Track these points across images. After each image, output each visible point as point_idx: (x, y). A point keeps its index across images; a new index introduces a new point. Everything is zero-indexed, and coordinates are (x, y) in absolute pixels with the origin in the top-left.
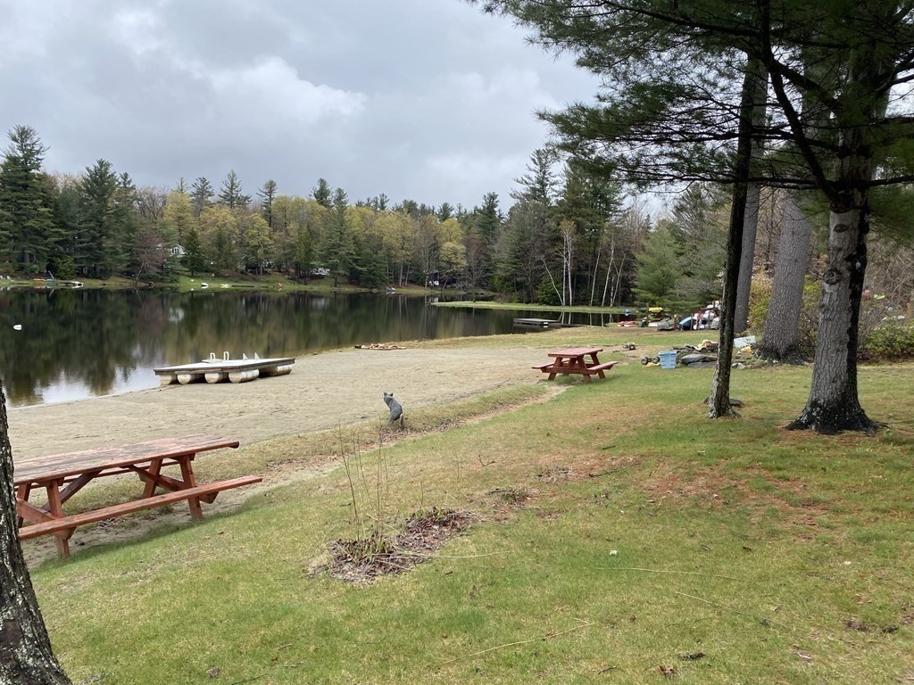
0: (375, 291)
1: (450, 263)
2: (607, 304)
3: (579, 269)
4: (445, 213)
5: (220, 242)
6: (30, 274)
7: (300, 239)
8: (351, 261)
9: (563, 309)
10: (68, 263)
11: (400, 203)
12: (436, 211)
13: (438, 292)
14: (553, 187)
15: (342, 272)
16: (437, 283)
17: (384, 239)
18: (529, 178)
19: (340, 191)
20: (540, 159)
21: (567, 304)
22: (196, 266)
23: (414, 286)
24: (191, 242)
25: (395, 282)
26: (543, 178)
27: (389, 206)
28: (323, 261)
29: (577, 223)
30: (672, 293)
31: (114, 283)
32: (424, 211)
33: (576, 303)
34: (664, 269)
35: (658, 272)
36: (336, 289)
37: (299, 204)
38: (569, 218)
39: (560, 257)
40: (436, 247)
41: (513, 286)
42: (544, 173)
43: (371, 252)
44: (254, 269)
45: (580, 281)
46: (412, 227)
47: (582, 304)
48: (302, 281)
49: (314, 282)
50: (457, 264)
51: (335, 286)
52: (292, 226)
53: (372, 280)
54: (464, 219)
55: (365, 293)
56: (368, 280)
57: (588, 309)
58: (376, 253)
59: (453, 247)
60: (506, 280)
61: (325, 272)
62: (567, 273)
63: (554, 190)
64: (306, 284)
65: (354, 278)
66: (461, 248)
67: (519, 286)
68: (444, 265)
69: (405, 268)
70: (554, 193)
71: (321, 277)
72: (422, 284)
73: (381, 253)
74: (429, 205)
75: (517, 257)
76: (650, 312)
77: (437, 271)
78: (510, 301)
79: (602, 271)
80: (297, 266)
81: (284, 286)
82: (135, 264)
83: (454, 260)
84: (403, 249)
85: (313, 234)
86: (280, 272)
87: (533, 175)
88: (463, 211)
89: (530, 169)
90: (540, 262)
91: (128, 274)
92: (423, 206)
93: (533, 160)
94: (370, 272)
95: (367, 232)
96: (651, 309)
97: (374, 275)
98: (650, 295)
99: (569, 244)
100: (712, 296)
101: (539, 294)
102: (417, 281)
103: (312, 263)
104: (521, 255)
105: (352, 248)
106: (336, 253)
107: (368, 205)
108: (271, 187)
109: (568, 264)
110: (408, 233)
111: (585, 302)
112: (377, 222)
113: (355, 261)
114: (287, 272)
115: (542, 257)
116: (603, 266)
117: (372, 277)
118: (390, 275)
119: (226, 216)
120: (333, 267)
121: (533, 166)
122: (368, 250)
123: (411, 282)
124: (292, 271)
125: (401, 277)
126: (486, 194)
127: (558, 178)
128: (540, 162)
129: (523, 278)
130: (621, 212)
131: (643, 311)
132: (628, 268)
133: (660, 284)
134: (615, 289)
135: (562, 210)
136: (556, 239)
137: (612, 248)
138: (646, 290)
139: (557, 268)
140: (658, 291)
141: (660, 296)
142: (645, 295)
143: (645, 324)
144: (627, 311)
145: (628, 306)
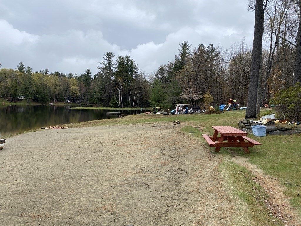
0: (44, 104)
1: (74, 94)
2: (135, 107)
3: (125, 95)
4: (71, 76)
7: (12, 85)
8: (34, 93)
9: (120, 109)
11: (53, 72)
12: (67, 75)
13: (69, 104)
14: (113, 66)
15: (31, 97)
16: (69, 101)
17: (48, 85)
18: (105, 62)
19: (29, 67)
20: (108, 55)
21: (121, 107)
23: (60, 102)
25: (52, 101)
26: (110, 62)
27: (49, 73)
28: (22, 93)
29: (123, 78)
30: (163, 102)
32: (63, 75)
33: (124, 107)
34: (160, 93)
35: (158, 94)
36: (28, 104)
37: (12, 72)
38: (120, 76)
39: (118, 90)
40: (68, 88)
41: (100, 101)
42: (110, 61)
43: (42, 90)
45: (125, 99)
46: (58, 81)
47: (126, 107)
48: (14, 101)
49: (19, 101)
50: (77, 94)
51: (28, 103)
52: (9, 80)
53: (43, 100)
54: (78, 78)
55: (40, 105)
56: (42, 100)
57: (129, 109)
58: (45, 90)
59: (74, 88)
60: (98, 99)
61: (23, 98)
62: (120, 96)
63: (113, 67)
64: (15, 102)
65: (36, 100)
66: (78, 88)
67: (103, 101)
68: (72, 94)
69: (56, 96)
70: (114, 68)
71: (22, 100)
72: (63, 101)
73: (46, 90)
74: (64, 73)
75: (102, 90)
76: (157, 109)
77: (68, 97)
78: (100, 107)
79: (132, 96)
80: (11, 96)
83: (75, 93)
84: (55, 88)
85: (18, 83)
86: (4, 98)
87: (106, 61)
88: (77, 75)
89: (105, 59)
90: (111, 92)
92: (62, 74)
93: (106, 56)
94: (42, 97)
95: (40, 82)
96: (157, 108)
97: (44, 98)
98: (156, 103)
99: (121, 86)
100: (176, 103)
101: (111, 104)
102: (61, 100)
103: (18, 94)
104: (103, 90)
105: (35, 88)
106: (28, 90)
107: (41, 73)
109: (121, 93)
110: (57, 83)
111: (127, 106)
112: (44, 79)
113: (36, 93)
114: (7, 98)
115: (111, 90)
116: (133, 93)
117: (43, 99)
118: (50, 98)
120: (27, 96)
121: (106, 58)
122: (41, 89)
123: (59, 101)
124: (9, 97)
125: (55, 99)
126: (86, 69)
127: (115, 63)
128: (108, 57)
129: (104, 98)
130: (137, 75)
131: (154, 108)
132: (141, 94)
133: (158, 98)
134: (137, 101)
135: (117, 74)
136: (116, 84)
137: (136, 87)
138: (154, 101)
139: (117, 94)
140: (158, 101)
141: (159, 103)
142: (154, 102)
143: (155, 113)
144: (142, 109)
145: (142, 107)
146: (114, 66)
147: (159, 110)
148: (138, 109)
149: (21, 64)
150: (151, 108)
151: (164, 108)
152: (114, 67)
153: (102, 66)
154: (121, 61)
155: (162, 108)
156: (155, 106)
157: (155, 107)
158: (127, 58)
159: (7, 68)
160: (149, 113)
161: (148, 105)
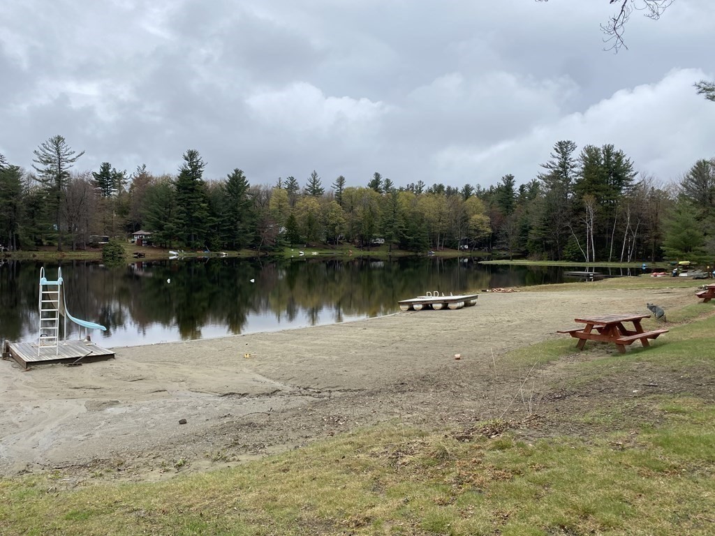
0: (420, 254)
1: (477, 231)
2: (625, 260)
3: (600, 233)
4: (467, 191)
5: (310, 222)
6: (195, 249)
7: (365, 217)
8: (401, 232)
9: (588, 264)
10: (217, 240)
11: (432, 186)
12: (460, 191)
13: (468, 254)
14: (572, 169)
15: (396, 241)
16: (466, 247)
17: (426, 214)
20: (561, 148)
21: (591, 260)
22: (295, 240)
23: (448, 249)
24: (291, 224)
25: (434, 247)
26: (565, 163)
27: (425, 190)
28: (381, 233)
29: (596, 196)
30: (697, 250)
31: (245, 253)
32: (450, 191)
33: (597, 260)
34: (689, 231)
35: (684, 234)
36: (390, 253)
38: (589, 192)
39: (585, 224)
40: (466, 219)
41: (542, 247)
42: (566, 159)
43: (416, 225)
44: (332, 241)
45: (600, 242)
46: (445, 204)
47: (602, 261)
48: (365, 248)
49: (374, 248)
50: (484, 231)
51: (390, 251)
52: (358, 209)
53: (417, 246)
54: (483, 196)
55: (411, 256)
56: (415, 245)
57: (610, 265)
58: (420, 225)
59: (480, 219)
60: (537, 242)
61: (381, 241)
62: (590, 236)
63: (573, 172)
64: (369, 250)
65: (404, 245)
66: (486, 219)
67: (548, 247)
68: (473, 232)
69: (442, 236)
70: (574, 174)
71: (379, 245)
72: (455, 248)
73: (424, 226)
74: (453, 186)
75: (546, 225)
76: (680, 265)
77: (466, 238)
78: (541, 259)
79: (619, 236)
80: (362, 237)
81: (353, 253)
82: (257, 239)
83: (481, 228)
84: (439, 221)
85: (373, 214)
86: (348, 242)
87: (557, 161)
88: (481, 190)
89: (554, 157)
90: (567, 228)
91: (251, 247)
93: (556, 149)
94: (416, 240)
95: (411, 210)
96: (680, 263)
97: (419, 242)
98: (678, 252)
99: (592, 213)
101: (566, 253)
102: (451, 245)
103: (374, 235)
104: (549, 223)
105: (402, 223)
106: (391, 227)
107: (408, 190)
108: (341, 180)
109: (590, 229)
110: (444, 209)
111: (605, 259)
112: (419, 203)
113: (405, 232)
114: (353, 242)
115: (568, 224)
116: (620, 229)
117: (416, 243)
118: (430, 242)
119: (313, 203)
120: (388, 239)
121: (556, 154)
122: (414, 224)
123: (446, 246)
124: (357, 241)
125: (438, 243)
126: (504, 176)
127: (577, 162)
128: (562, 151)
129: (552, 241)
130: (632, 186)
131: (674, 264)
132: (643, 230)
133: (686, 243)
134: (631, 248)
135: (581, 187)
136: (580, 210)
137: (628, 215)
138: (675, 248)
139: (582, 232)
140: (684, 248)
141: (686, 252)
142: (673, 251)
143: (676, 274)
144: (644, 265)
145: (644, 261)
146: (574, 169)
147: (687, 268)
148: (635, 265)
149: (377, 175)
150: (665, 263)
151: (699, 263)
152: (576, 172)
153: (547, 172)
154: (591, 156)
155: (693, 263)
156: (675, 260)
157: (675, 262)
158: (608, 150)
159: (354, 186)
160: (659, 275)
161: (659, 256)
